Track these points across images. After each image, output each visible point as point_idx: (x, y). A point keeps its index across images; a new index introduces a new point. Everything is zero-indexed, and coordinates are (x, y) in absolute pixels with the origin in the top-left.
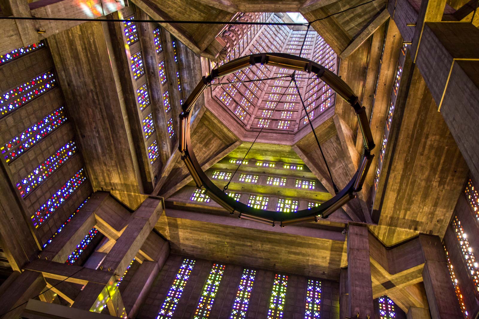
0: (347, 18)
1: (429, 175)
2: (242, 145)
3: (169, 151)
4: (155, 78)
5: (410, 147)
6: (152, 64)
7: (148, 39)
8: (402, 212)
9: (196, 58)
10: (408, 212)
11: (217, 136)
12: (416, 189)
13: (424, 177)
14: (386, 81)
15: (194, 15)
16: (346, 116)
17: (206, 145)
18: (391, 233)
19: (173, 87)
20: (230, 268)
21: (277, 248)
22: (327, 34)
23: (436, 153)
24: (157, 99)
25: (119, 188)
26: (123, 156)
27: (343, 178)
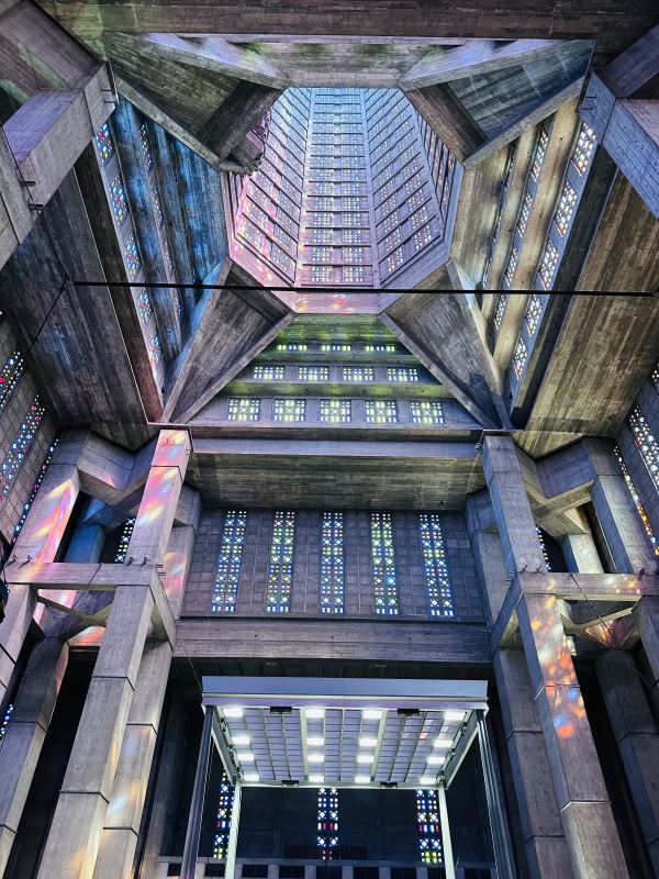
0: (481, 101)
1: (606, 357)
2: (296, 319)
3: (179, 342)
4: (148, 219)
5: (584, 321)
6: (141, 194)
7: (130, 147)
8: (563, 410)
9: (212, 172)
10: (571, 410)
11: (252, 307)
12: (585, 377)
13: (600, 360)
14: (542, 211)
15: (207, 94)
16: (467, 262)
17: (237, 324)
18: (542, 440)
19: (174, 229)
20: (303, 515)
21: (373, 478)
22: (443, 126)
23: (619, 326)
24: (152, 256)
25: (108, 418)
26: (114, 368)
27: (463, 362)
